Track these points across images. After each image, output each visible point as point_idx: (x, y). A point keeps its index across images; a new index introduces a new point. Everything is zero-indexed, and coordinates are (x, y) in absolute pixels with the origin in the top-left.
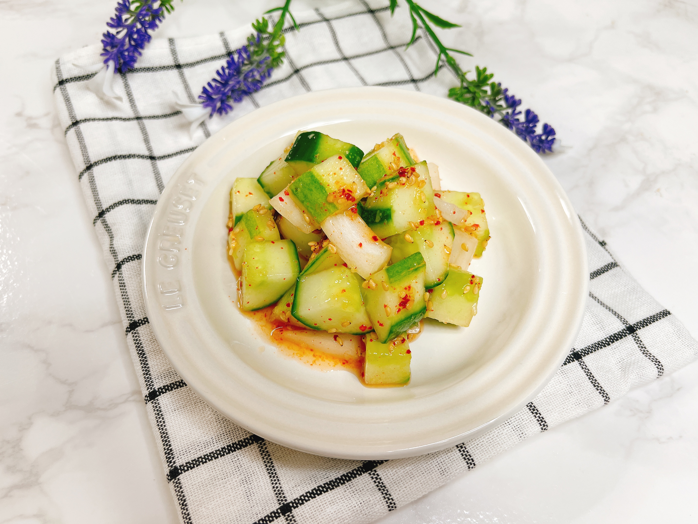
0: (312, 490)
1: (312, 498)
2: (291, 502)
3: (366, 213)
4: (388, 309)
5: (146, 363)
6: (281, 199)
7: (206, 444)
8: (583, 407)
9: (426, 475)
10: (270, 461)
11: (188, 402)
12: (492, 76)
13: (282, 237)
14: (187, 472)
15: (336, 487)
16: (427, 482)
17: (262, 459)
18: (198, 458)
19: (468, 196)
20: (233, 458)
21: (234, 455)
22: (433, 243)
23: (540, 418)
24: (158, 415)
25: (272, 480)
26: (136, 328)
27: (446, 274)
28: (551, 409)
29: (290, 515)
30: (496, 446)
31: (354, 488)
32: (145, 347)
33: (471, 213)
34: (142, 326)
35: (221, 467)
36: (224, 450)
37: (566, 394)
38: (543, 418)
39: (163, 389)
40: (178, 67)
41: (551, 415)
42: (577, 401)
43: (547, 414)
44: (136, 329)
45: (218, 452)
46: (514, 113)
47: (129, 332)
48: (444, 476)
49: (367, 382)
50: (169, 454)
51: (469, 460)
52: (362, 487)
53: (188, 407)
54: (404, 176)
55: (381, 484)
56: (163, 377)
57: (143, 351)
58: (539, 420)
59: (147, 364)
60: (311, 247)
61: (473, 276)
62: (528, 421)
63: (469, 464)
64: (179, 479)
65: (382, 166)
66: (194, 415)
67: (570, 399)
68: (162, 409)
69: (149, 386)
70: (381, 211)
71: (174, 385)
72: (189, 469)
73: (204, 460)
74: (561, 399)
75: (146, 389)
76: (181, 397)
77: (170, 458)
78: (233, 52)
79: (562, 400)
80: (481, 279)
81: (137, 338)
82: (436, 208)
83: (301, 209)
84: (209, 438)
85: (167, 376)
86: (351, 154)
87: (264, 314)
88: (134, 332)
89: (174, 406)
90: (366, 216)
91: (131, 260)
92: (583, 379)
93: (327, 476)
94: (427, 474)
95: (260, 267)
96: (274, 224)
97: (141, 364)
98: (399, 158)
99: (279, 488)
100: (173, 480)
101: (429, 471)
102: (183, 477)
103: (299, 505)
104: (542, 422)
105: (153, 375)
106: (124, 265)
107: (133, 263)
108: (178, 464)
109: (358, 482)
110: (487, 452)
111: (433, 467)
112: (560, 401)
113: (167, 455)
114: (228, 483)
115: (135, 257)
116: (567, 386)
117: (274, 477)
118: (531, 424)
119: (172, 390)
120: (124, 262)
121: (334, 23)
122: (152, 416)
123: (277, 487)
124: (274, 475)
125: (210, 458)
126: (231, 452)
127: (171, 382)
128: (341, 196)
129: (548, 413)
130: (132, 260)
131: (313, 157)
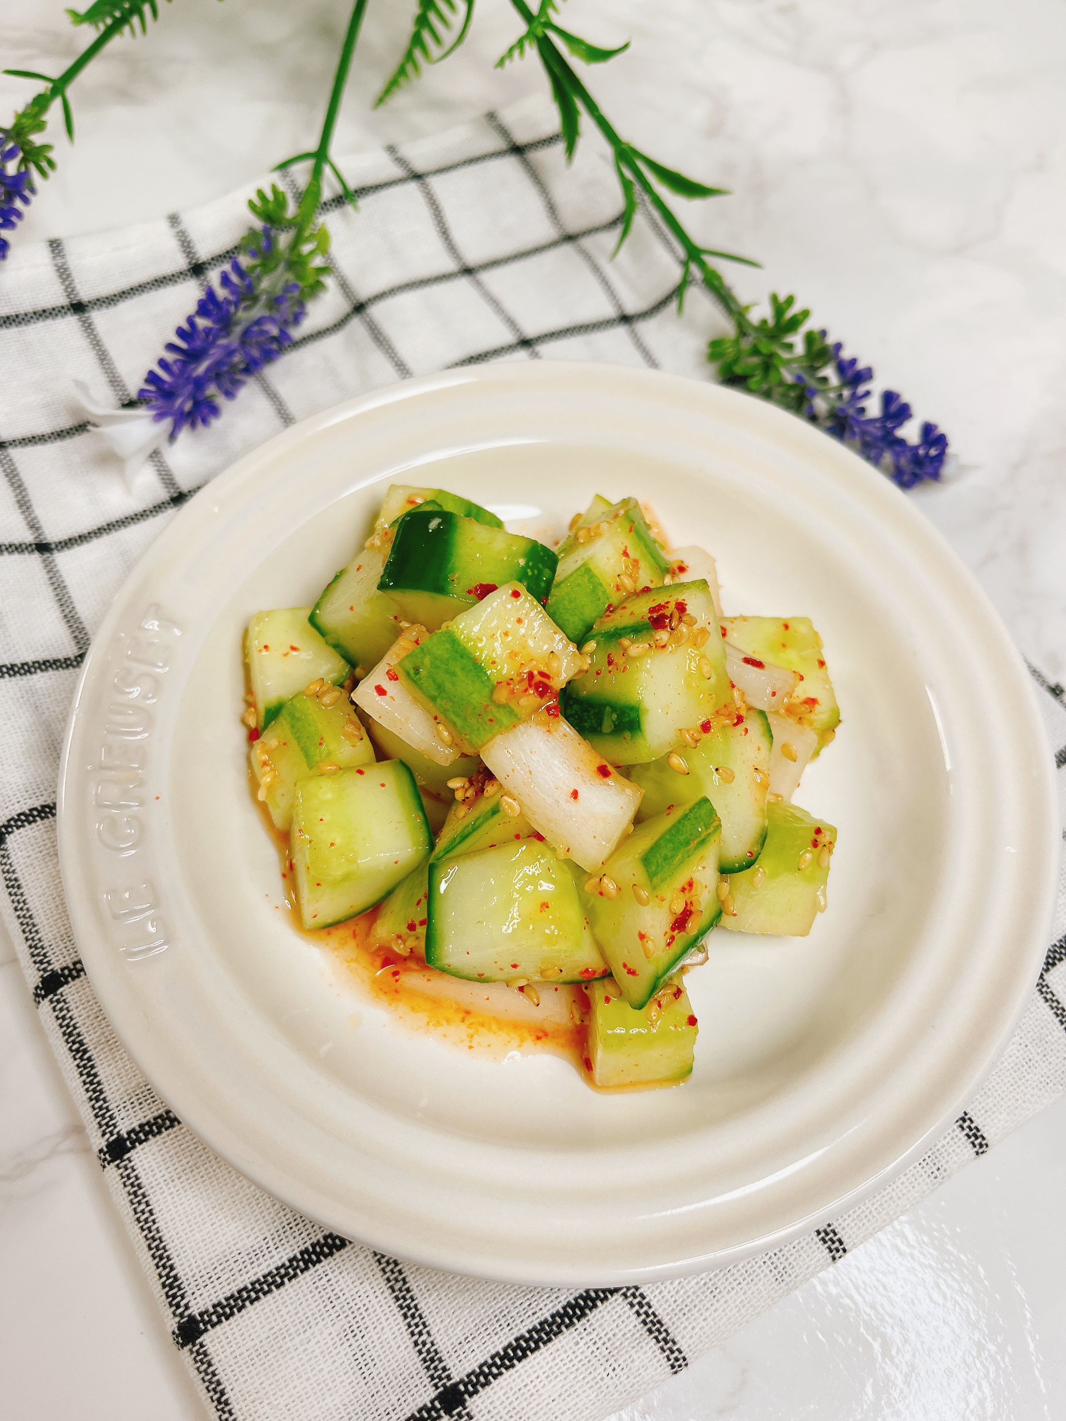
0: (505, 1349)
1: (507, 1368)
2: (462, 1381)
3: (575, 707)
4: (650, 945)
5: (92, 1072)
6: (381, 691)
7: (253, 1254)
8: (1054, 1092)
9: (747, 1288)
10: (400, 1278)
11: (201, 1156)
12: (806, 314)
13: (381, 754)
14: (218, 1327)
15: (556, 1335)
16: (749, 1302)
17: (382, 1273)
18: (239, 1292)
19: (786, 627)
20: (316, 1279)
21: (318, 1273)
22: (732, 772)
23: (971, 1130)
24: (136, 1196)
25: (409, 1326)
26: (58, 989)
27: (762, 835)
28: (991, 1105)
29: (464, 1413)
30: (886, 1205)
31: (595, 1333)
32: (86, 1035)
33: (802, 678)
34: (72, 983)
35: (294, 1306)
36: (295, 1263)
37: (1019, 1066)
38: (978, 1130)
39: (140, 1132)
40: (78, 308)
41: (992, 1120)
42: (1042, 1080)
43: (985, 1119)
44: (59, 992)
45: (283, 1271)
46: (855, 398)
47: (44, 997)
48: (783, 1284)
49: (599, 1084)
50: (171, 1287)
51: (833, 1242)
52: (612, 1329)
53: (202, 1169)
54: (664, 627)
55: (652, 1317)
56: (136, 1103)
57: (81, 1043)
58: (971, 1134)
59: (95, 1075)
60: (453, 791)
61: (818, 831)
62: (947, 1140)
63: (835, 1252)
64: (202, 1346)
65: (601, 584)
66: (217, 1187)
67: (1028, 1077)
68: (143, 1180)
69: (104, 1127)
70: (614, 708)
71: (163, 1120)
72: (223, 1318)
73: (253, 1295)
74: (1009, 1079)
75: (100, 1134)
76: (183, 1147)
77: (174, 1296)
78: (204, 263)
79: (1012, 1082)
80: (834, 831)
81: (65, 1012)
82: (733, 686)
83: (428, 711)
84: (258, 1240)
85: (146, 1101)
86: (531, 564)
87: (351, 932)
88: (56, 998)
89: (169, 1170)
90: (576, 714)
91: (26, 823)
92: (1049, 1026)
93: (534, 1311)
94: (748, 1283)
95: (338, 841)
96: (359, 729)
97: (81, 1074)
98: (636, 561)
99: (428, 1346)
100: (190, 1346)
101: (751, 1278)
102: (211, 1339)
103: (479, 1388)
104: (977, 1138)
105: (112, 1101)
106: (12, 836)
107: (32, 829)
108: (195, 1310)
109: (603, 1317)
110: (869, 1221)
111: (760, 1267)
112: (1009, 1085)
113: (167, 1289)
114: (314, 1341)
115: (35, 813)
116: (1019, 1048)
117: (413, 1316)
118: (955, 1147)
119: (160, 1132)
120: (11, 826)
121: (436, 183)
122: (121, 1197)
123: (424, 1343)
124: (413, 1310)
125: (266, 1288)
126: (310, 1265)
127: (156, 1114)
128: (526, 690)
129: (986, 1116)
130: (30, 823)
131: (445, 579)
